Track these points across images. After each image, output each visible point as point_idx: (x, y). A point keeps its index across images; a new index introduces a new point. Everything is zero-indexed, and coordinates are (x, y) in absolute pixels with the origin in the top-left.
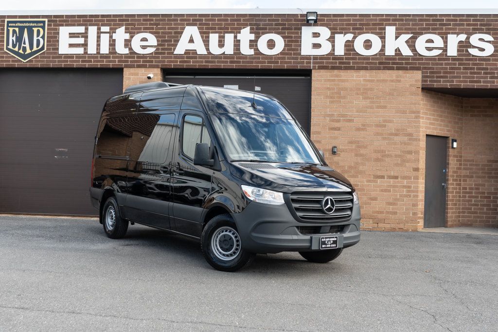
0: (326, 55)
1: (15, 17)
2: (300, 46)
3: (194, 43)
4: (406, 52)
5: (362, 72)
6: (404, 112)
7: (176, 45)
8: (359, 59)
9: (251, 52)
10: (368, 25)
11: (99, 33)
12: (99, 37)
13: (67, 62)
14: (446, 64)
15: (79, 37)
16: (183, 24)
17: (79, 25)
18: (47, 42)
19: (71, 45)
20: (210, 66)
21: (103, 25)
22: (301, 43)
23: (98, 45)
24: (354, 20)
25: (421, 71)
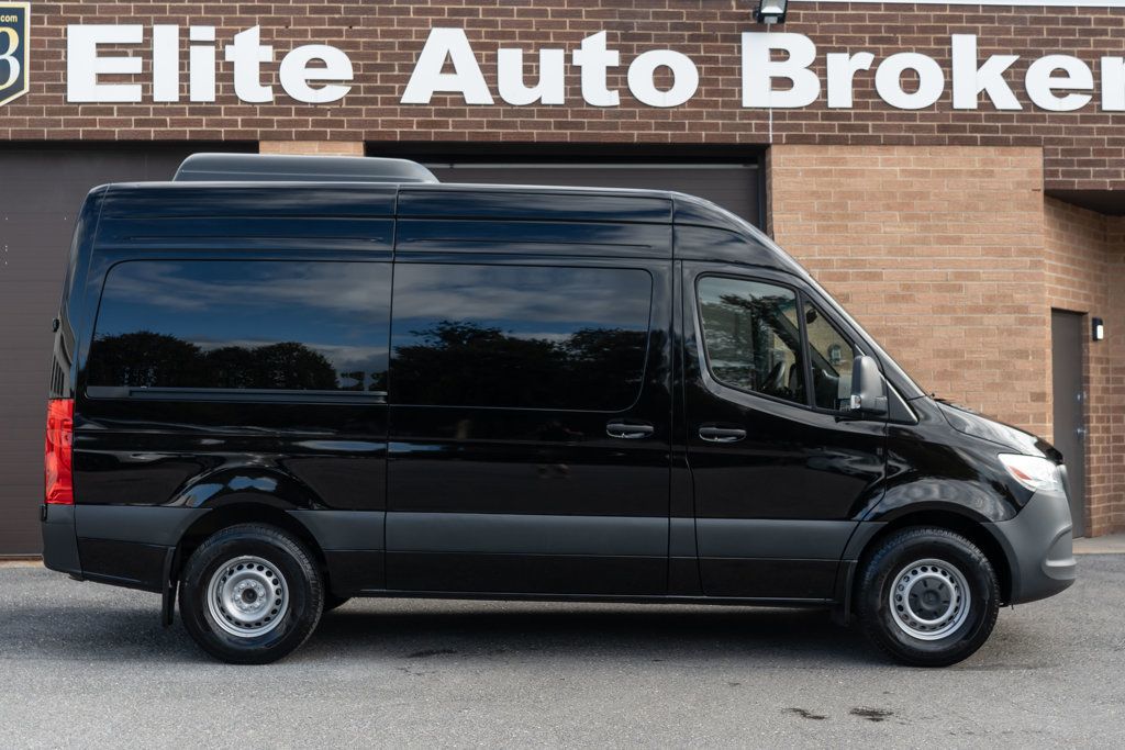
0: (807, 107)
2: (739, 83)
3: (455, 72)
4: (1005, 100)
5: (898, 152)
6: (1004, 253)
7: (406, 79)
8: (890, 117)
9: (613, 98)
10: (908, 30)
11: (185, 44)
12: (184, 57)
13: (93, 123)
14: (1101, 131)
15: (125, 54)
16: (424, 23)
17: (124, 21)
18: (31, 68)
19: (103, 78)
20: (502, 134)
21: (195, 22)
22: (740, 74)
23: (185, 78)
24: (872, 18)
25: (1041, 149)
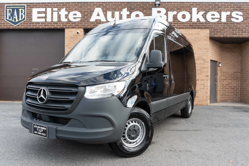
1: (10, 4)
3: (99, 16)
4: (202, 20)
5: (181, 30)
6: (201, 49)
8: (180, 23)
10: (184, 7)
11: (52, 11)
12: (52, 13)
13: (37, 25)
14: (221, 26)
15: (42, 13)
16: (94, 7)
17: (42, 7)
19: (38, 18)
21: (54, 7)
23: (52, 17)
24: (177, 5)
25: (209, 29)
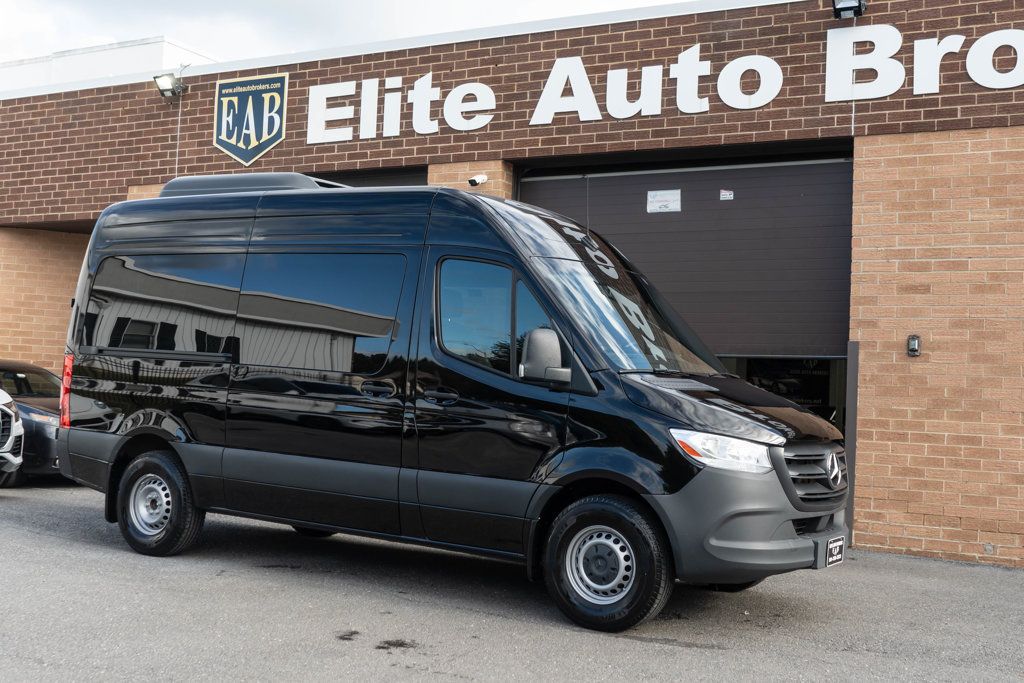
0: (891, 96)
1: (233, 74)
2: (823, 79)
3: (572, 95)
5: (990, 135)
7: (534, 105)
9: (704, 105)
11: (383, 91)
12: (381, 101)
15: (344, 105)
16: (551, 55)
17: (345, 79)
18: (287, 121)
19: (330, 124)
20: (609, 145)
22: (824, 71)
23: (380, 119)
